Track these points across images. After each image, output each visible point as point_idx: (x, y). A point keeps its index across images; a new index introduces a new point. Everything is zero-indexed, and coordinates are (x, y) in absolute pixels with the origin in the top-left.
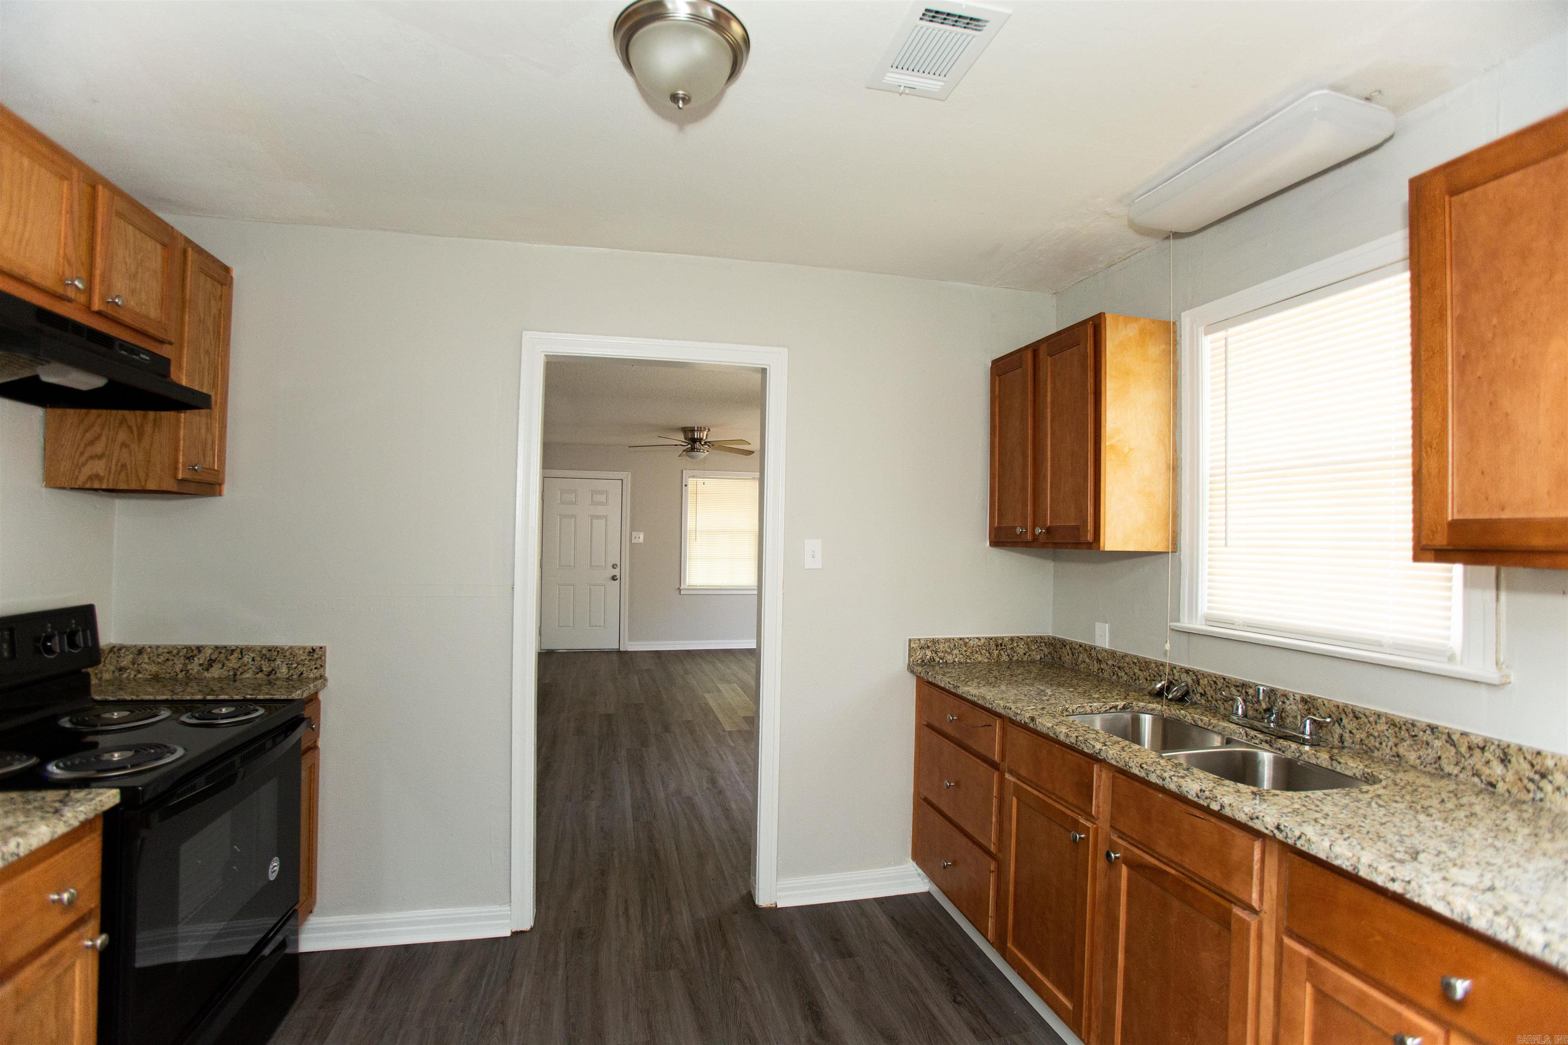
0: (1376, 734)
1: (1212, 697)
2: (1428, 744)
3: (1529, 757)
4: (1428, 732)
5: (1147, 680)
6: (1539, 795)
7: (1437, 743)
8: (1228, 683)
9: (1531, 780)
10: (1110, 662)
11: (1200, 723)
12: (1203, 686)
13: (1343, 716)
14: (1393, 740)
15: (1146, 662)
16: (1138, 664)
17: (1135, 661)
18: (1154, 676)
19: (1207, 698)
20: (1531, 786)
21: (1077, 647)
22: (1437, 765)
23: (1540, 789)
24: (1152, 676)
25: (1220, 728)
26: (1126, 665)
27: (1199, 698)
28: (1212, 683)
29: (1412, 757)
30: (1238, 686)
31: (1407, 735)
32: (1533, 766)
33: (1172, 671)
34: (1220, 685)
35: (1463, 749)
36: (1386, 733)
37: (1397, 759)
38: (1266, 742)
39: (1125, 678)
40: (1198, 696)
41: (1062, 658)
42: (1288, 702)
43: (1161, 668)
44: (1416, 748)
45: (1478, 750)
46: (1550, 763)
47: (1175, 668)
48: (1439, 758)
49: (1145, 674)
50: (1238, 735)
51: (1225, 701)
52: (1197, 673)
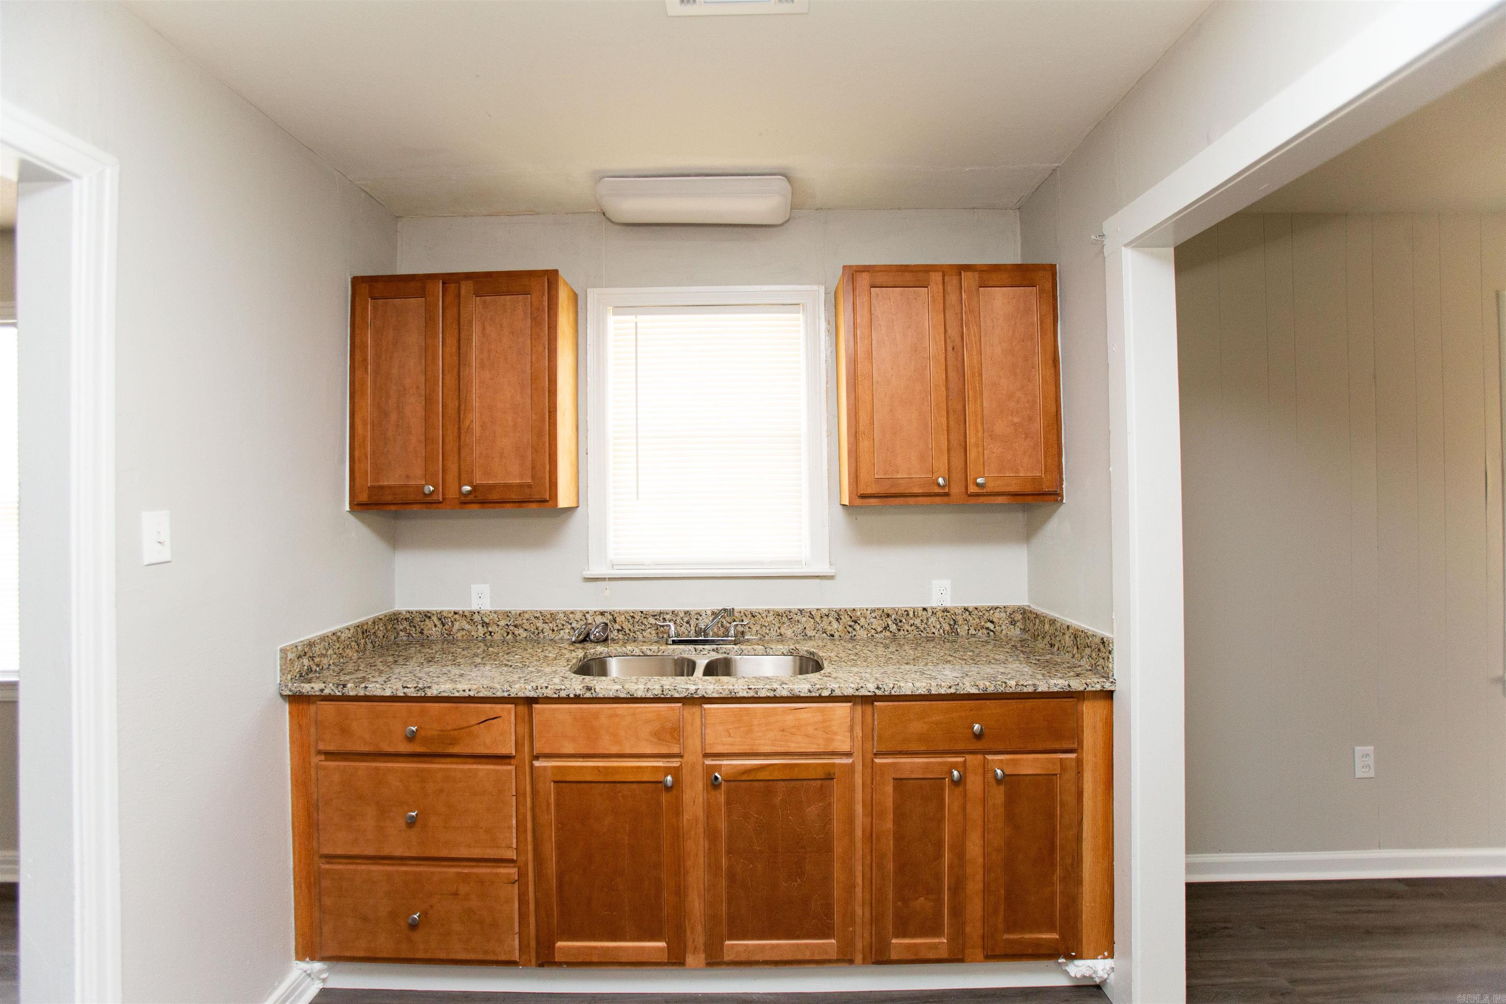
0: (767, 624)
1: (630, 630)
2: (798, 622)
3: (849, 613)
4: (799, 614)
5: (553, 630)
6: (854, 633)
7: (804, 619)
8: (646, 614)
9: (850, 626)
10: (502, 623)
11: (649, 653)
12: (621, 623)
13: (744, 618)
14: (778, 625)
15: (552, 614)
16: (541, 618)
17: (538, 615)
18: (563, 625)
19: (625, 632)
20: (850, 630)
21: (450, 615)
22: (804, 634)
23: (854, 630)
24: (560, 626)
25: (670, 651)
26: (525, 621)
27: (616, 634)
28: (630, 618)
29: (789, 633)
30: (656, 615)
31: (786, 619)
32: (851, 617)
33: (585, 616)
34: (637, 618)
35: (818, 619)
36: (773, 622)
37: (780, 637)
38: (713, 650)
39: (524, 634)
40: (615, 633)
41: (425, 632)
42: (701, 618)
43: (571, 616)
44: (792, 627)
45: (826, 617)
46: (858, 614)
47: (588, 613)
48: (805, 628)
49: (550, 625)
50: (687, 652)
51: (643, 630)
52: (613, 613)
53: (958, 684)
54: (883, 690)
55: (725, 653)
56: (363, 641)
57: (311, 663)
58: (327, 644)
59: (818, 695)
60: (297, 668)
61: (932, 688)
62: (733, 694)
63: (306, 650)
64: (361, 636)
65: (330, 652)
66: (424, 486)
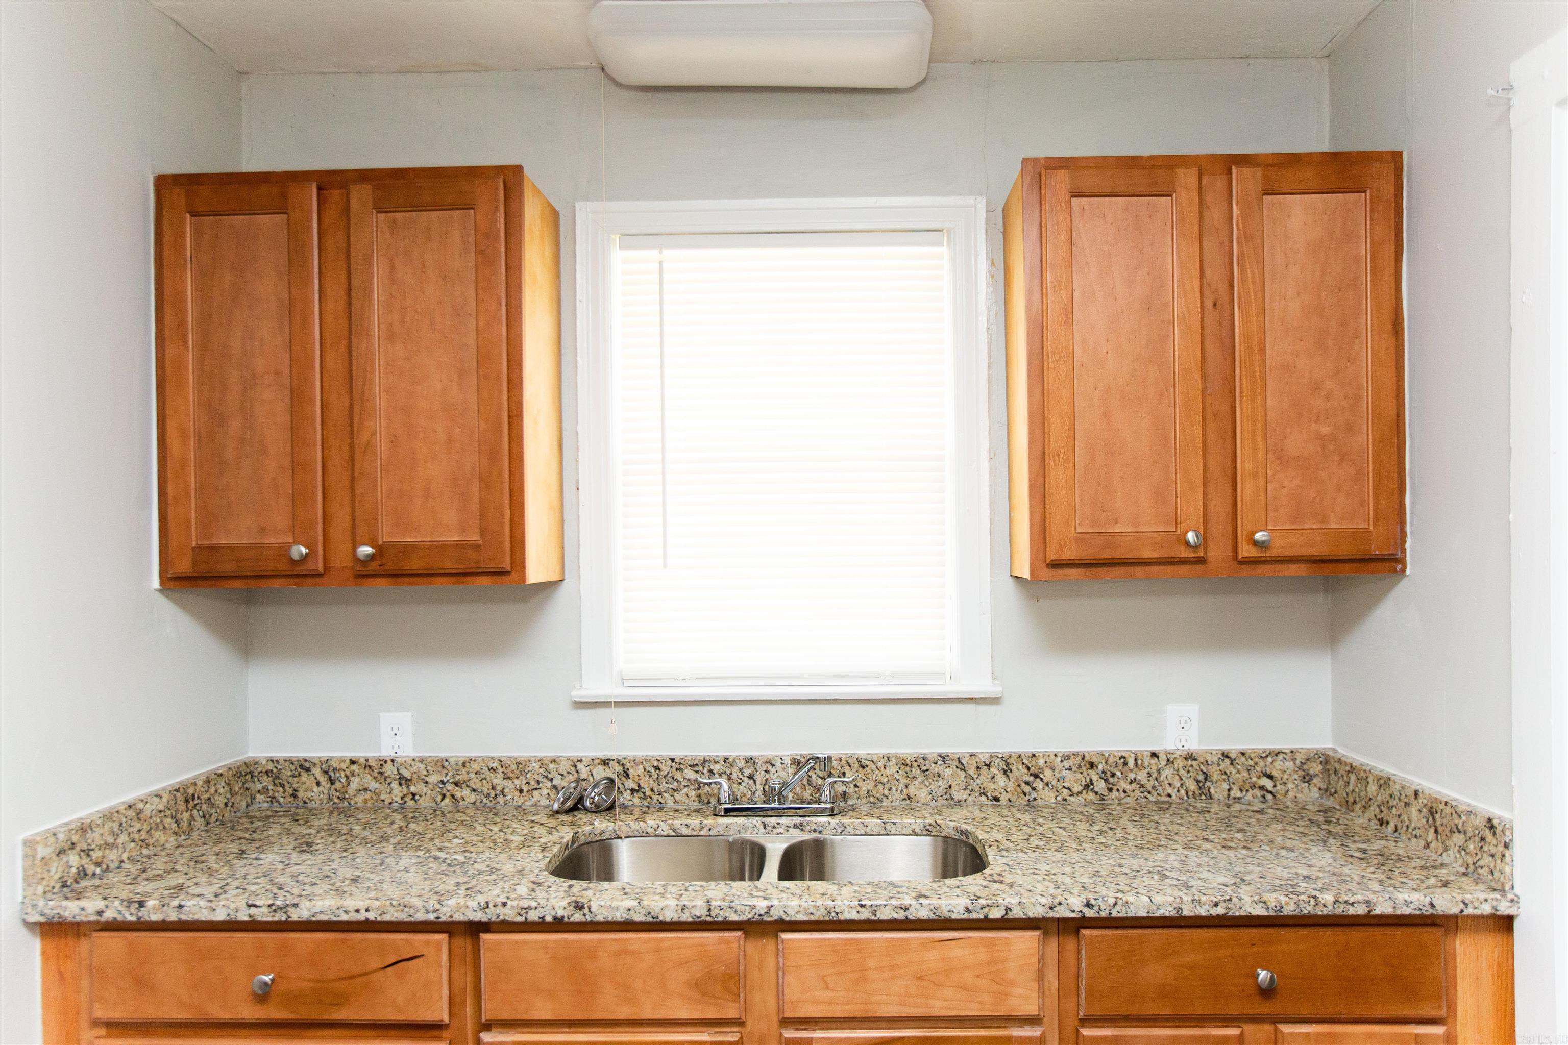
0: (885, 780)
1: (652, 790)
2: (939, 776)
3: (1026, 761)
4: (940, 762)
5: (521, 791)
6: (1034, 795)
7: (948, 772)
8: (680, 764)
9: (1027, 783)
10: (434, 779)
11: (685, 831)
12: (637, 778)
13: (847, 769)
14: (904, 781)
15: (518, 763)
16: (501, 770)
17: (494, 765)
18: (538, 782)
19: (644, 793)
20: (1027, 789)
21: (344, 766)
22: (948, 796)
23: (1034, 789)
24: (532, 783)
25: (721, 829)
26: (472, 775)
27: (629, 797)
28: (652, 770)
29: (923, 795)
30: (697, 765)
31: (919, 772)
32: (1029, 769)
33: (576, 767)
34: (665, 769)
35: (972, 771)
36: (897, 776)
37: (908, 801)
38: (795, 826)
39: (472, 798)
40: (627, 795)
41: (301, 794)
42: (773, 770)
43: (552, 766)
44: (927, 784)
45: (985, 768)
46: (1041, 762)
47: (580, 761)
48: (950, 787)
49: (517, 782)
50: (751, 830)
51: (675, 791)
52: (623, 762)
53: (1230, 900)
54: (1096, 908)
55: (815, 831)
56: (186, 815)
57: (85, 861)
58: (115, 826)
59: (982, 917)
60: (56, 870)
61: (1183, 907)
62: (833, 914)
63: (75, 838)
64: (182, 806)
65: (123, 838)
66: (288, 547)
